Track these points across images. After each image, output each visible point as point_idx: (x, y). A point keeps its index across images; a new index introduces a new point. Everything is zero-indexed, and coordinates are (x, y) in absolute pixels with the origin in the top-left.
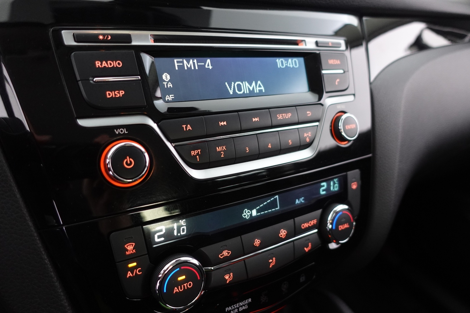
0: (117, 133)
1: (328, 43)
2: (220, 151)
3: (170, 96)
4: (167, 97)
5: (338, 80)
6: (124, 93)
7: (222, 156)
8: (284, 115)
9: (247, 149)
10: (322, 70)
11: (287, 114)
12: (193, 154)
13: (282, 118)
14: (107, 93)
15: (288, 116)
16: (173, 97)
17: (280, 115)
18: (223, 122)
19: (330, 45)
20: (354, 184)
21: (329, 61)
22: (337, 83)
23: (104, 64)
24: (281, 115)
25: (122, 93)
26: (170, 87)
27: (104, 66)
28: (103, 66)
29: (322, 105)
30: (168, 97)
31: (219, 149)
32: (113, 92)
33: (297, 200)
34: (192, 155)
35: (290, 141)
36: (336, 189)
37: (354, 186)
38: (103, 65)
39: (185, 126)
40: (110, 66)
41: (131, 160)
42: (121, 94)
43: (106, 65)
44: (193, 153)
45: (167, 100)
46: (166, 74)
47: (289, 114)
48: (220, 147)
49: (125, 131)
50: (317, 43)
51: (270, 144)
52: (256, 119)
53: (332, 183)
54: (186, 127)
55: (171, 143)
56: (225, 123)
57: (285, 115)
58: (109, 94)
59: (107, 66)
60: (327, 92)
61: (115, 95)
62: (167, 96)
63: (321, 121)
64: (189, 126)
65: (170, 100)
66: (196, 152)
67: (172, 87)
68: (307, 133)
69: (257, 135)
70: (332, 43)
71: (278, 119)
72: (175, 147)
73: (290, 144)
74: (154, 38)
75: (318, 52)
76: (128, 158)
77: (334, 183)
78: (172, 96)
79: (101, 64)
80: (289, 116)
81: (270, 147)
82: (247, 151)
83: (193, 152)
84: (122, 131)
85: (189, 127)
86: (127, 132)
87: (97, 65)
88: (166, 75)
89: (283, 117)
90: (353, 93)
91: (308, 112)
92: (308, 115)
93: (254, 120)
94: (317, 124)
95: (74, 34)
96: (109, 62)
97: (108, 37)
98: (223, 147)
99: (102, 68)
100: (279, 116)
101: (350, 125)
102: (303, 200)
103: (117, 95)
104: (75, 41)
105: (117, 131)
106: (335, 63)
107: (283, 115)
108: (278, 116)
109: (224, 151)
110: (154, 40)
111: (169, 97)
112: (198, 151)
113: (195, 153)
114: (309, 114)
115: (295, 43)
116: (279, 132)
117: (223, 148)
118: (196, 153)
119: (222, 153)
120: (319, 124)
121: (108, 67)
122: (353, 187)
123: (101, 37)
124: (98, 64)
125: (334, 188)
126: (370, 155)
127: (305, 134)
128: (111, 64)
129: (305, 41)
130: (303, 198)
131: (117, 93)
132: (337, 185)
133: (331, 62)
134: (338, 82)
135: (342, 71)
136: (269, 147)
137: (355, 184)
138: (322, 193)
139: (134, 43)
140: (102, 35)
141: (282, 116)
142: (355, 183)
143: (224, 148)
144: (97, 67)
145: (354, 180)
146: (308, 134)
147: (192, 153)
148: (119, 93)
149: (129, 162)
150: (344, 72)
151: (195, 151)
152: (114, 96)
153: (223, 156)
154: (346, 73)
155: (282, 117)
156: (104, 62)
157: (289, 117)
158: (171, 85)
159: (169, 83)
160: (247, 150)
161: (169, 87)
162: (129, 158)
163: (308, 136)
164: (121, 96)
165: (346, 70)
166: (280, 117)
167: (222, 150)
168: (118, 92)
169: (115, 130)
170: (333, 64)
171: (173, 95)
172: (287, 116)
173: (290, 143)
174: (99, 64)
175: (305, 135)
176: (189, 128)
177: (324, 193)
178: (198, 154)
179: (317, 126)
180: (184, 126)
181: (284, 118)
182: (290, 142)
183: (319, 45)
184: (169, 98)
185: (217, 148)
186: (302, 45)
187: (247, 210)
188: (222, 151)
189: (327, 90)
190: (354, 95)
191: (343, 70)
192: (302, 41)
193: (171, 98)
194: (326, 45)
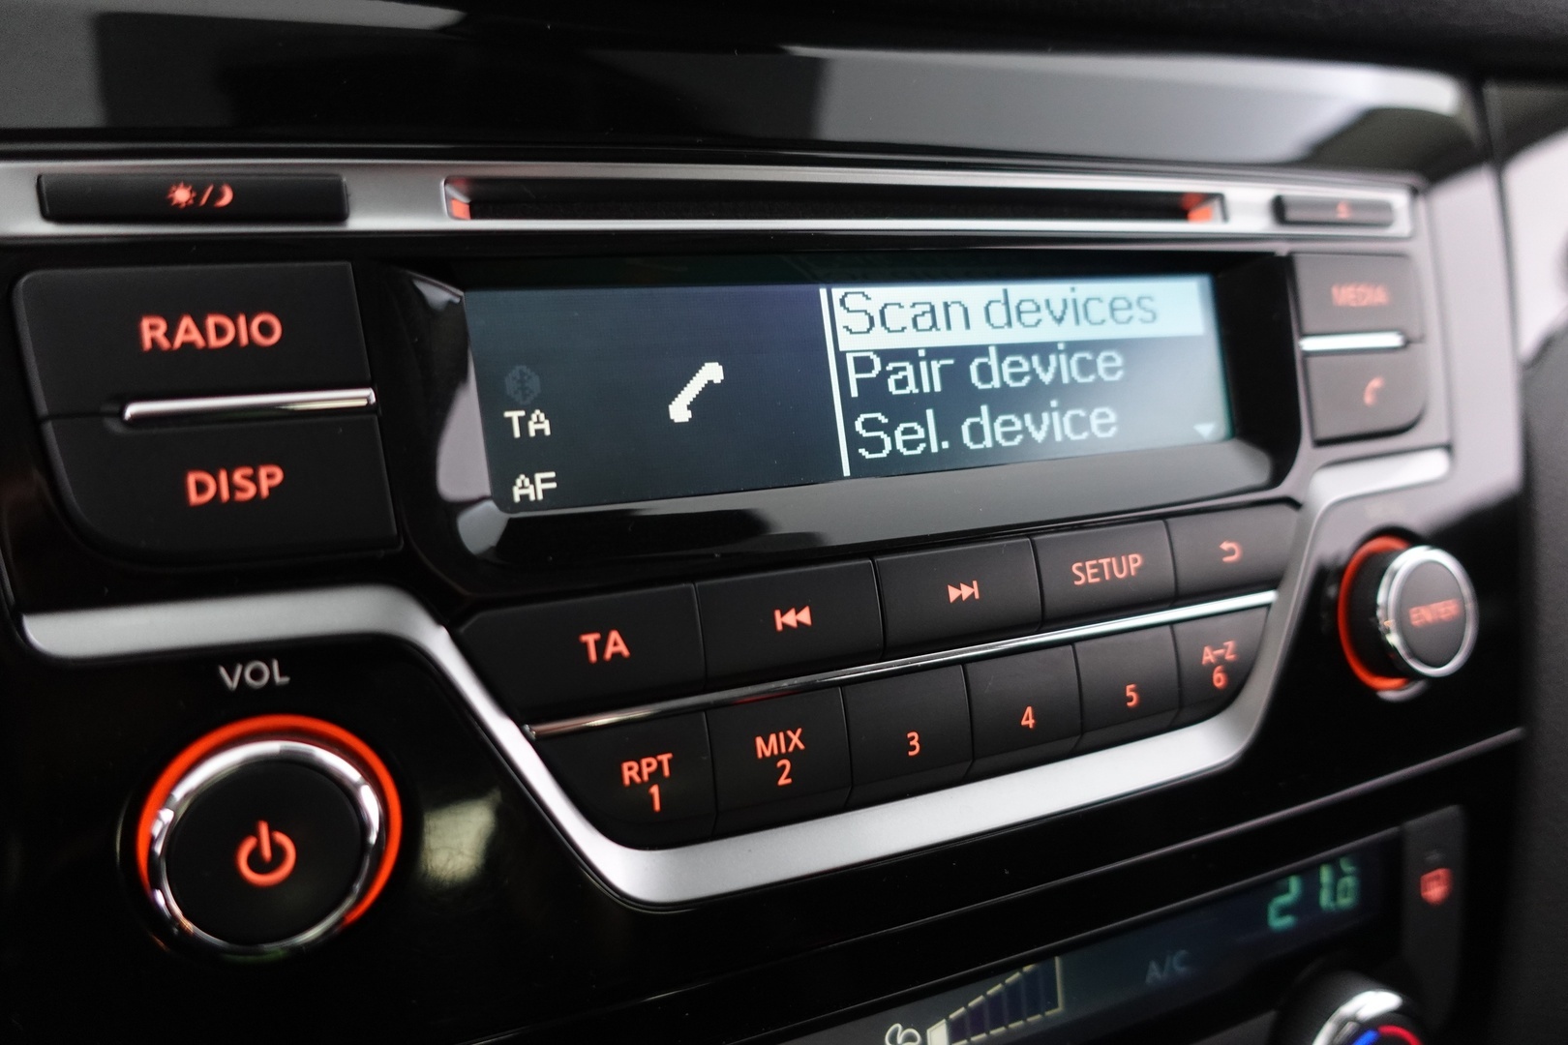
0: (232, 684)
1: (1332, 205)
2: (775, 758)
3: (538, 477)
4: (519, 482)
5: (1375, 383)
6: (279, 476)
7: (783, 781)
8: (1105, 561)
9: (913, 738)
10: (1304, 335)
11: (1123, 558)
12: (631, 778)
13: (1097, 580)
14: (192, 479)
15: (1126, 566)
16: (553, 485)
17: (1088, 564)
18: (792, 612)
19: (1343, 214)
20: (1432, 879)
21: (1335, 290)
22: (1368, 399)
23: (187, 331)
24: (1093, 567)
25: (270, 477)
26: (540, 432)
27: (184, 344)
28: (178, 343)
29: (1293, 503)
30: (527, 482)
31: (766, 747)
32: (223, 476)
33: (1154, 966)
34: (627, 782)
35: (1129, 687)
36: (1346, 901)
37: (1435, 890)
38: (180, 338)
39: (597, 636)
40: (214, 342)
41: (282, 838)
42: (265, 485)
43: (195, 336)
44: (630, 772)
45: (517, 499)
46: (524, 368)
47: (1131, 557)
48: (773, 738)
49: (273, 673)
50: (1279, 209)
51: (1029, 710)
52: (966, 591)
53: (1325, 875)
54: (601, 646)
55: (520, 725)
56: (805, 616)
57: (1110, 565)
58: (201, 488)
59: (200, 343)
60: (1321, 443)
61: (233, 488)
62: (522, 477)
63: (1285, 586)
64: (614, 635)
65: (532, 498)
66: (648, 765)
67: (548, 432)
68: (1215, 648)
69: (970, 666)
70: (1355, 205)
71: (1077, 583)
72: (539, 745)
73: (1130, 704)
74: (469, 195)
75: (1282, 249)
76: (264, 829)
77: (1338, 874)
78: (544, 481)
79: (170, 334)
80: (1133, 566)
81: (1031, 723)
82: (914, 748)
83: (630, 769)
84: (256, 674)
85: (616, 644)
86: (286, 680)
87: (147, 336)
88: (522, 374)
89: (1100, 574)
90: (1443, 438)
91: (1225, 546)
92: (1227, 559)
93: (953, 593)
94: (1268, 596)
95: (39, 178)
96: (211, 322)
97: (217, 195)
98: (790, 733)
99: (171, 352)
100: (1083, 569)
101: (1434, 606)
102: (1184, 962)
103: (243, 490)
104: (48, 215)
105: (231, 676)
106: (1364, 303)
107: (1100, 567)
108: (1079, 569)
109: (794, 756)
110: (471, 205)
111: (532, 482)
112: (660, 763)
113: (640, 773)
114: (1231, 552)
115: (1174, 207)
116: (1078, 645)
117: (788, 741)
118: (646, 771)
119: (784, 767)
120: (1280, 596)
121: (207, 349)
122: (1426, 890)
123: (182, 195)
124: (152, 331)
125: (1334, 898)
126: (1512, 734)
127: (1207, 650)
128: (220, 331)
129: (1220, 197)
130: (1183, 953)
131: (245, 477)
132: (1349, 881)
133: (1346, 295)
134: (1379, 393)
135: (1392, 340)
136: (1024, 723)
137: (1438, 878)
138: (1279, 923)
139: (360, 221)
140: (186, 186)
141: (1095, 570)
142: (1441, 872)
143: (795, 739)
144: (147, 344)
145: (1434, 857)
146: (1220, 652)
147: (626, 774)
148: (254, 479)
149: (267, 852)
150: (1408, 343)
151: (644, 762)
152: (225, 494)
153: (789, 781)
154: (1415, 347)
155: (1094, 576)
156: (186, 322)
157: (1133, 573)
158: (547, 422)
159: (538, 412)
160: (914, 743)
161: (532, 434)
162: (271, 830)
163: (1221, 660)
164: (265, 492)
165: (1415, 333)
166: (1086, 574)
167: (783, 750)
168: (249, 471)
169: (223, 671)
170: (1354, 304)
171: (552, 475)
172: (1121, 571)
173: (1131, 699)
174: (160, 334)
175: (1209, 656)
176: (617, 649)
177: (1287, 921)
178: (656, 776)
179: (1268, 606)
180: (590, 639)
181: (1107, 577)
182: (1129, 694)
183: (1291, 215)
184: (530, 491)
185: (759, 741)
186: (1207, 217)
187: (904, 1028)
188: (781, 756)
189: (1325, 432)
190: (1448, 448)
191: (1401, 331)
192: (1207, 198)
193: (540, 487)
194: (1321, 218)
